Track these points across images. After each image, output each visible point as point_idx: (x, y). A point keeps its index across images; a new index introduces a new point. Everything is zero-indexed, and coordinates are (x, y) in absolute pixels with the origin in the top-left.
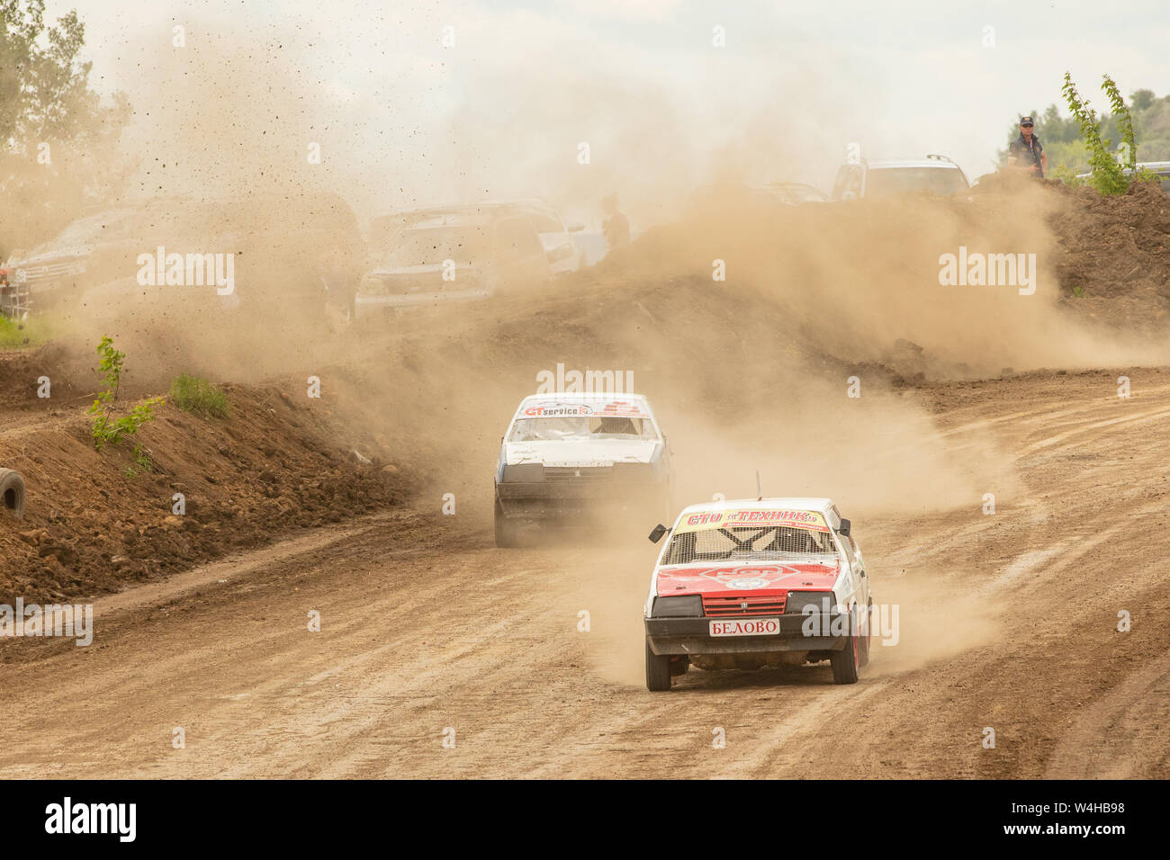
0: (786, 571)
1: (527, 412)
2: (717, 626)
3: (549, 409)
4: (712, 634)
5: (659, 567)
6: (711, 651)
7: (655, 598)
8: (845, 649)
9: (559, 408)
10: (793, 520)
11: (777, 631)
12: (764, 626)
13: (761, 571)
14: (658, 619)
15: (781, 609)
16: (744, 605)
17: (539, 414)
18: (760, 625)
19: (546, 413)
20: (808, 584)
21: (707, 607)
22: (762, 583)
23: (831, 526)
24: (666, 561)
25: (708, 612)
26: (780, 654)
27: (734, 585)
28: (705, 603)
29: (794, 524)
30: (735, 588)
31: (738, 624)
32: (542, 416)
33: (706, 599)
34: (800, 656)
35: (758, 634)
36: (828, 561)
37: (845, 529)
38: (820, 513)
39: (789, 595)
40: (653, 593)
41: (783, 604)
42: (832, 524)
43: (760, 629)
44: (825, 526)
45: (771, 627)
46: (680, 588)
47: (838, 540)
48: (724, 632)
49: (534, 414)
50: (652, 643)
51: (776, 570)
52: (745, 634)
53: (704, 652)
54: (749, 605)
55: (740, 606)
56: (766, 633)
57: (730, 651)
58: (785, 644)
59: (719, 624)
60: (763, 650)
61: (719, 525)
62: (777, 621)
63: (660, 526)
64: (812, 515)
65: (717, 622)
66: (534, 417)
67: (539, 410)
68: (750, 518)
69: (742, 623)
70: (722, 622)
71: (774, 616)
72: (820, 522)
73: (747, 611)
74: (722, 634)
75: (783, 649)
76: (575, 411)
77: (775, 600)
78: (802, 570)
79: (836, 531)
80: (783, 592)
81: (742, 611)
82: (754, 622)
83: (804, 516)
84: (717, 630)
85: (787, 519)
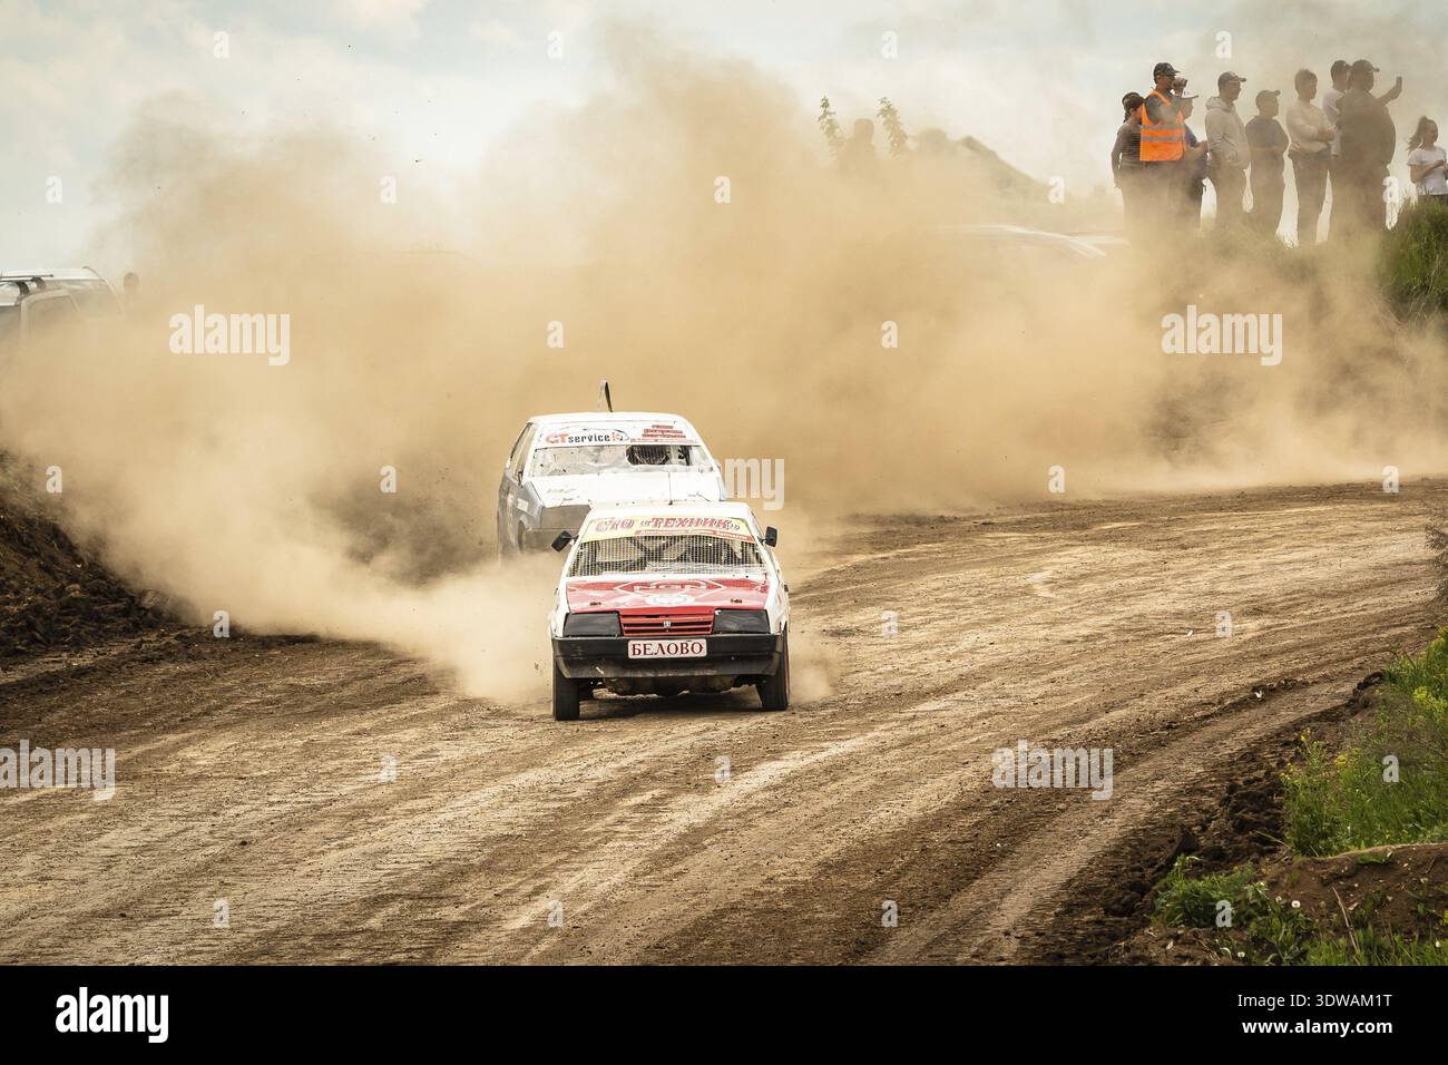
0: (710, 587)
1: (547, 439)
2: (637, 647)
3: (574, 436)
4: (631, 656)
5: (565, 580)
6: (629, 674)
7: (567, 615)
8: (777, 673)
9: (587, 434)
10: (714, 528)
11: (704, 653)
12: (689, 648)
13: (683, 585)
14: (570, 638)
15: (708, 629)
16: (667, 624)
17: (563, 441)
18: (684, 646)
19: (571, 440)
20: (737, 601)
21: (625, 625)
22: (685, 599)
23: (756, 535)
24: (573, 572)
25: (627, 631)
26: (706, 678)
27: (655, 601)
28: (623, 620)
29: (715, 533)
30: (654, 605)
31: (660, 645)
32: (567, 444)
33: (624, 616)
34: (727, 681)
35: (682, 656)
36: (755, 575)
37: (771, 538)
38: (743, 520)
39: (717, 612)
40: (564, 610)
41: (709, 623)
42: (757, 534)
43: (685, 651)
44: (749, 535)
45: (697, 648)
46: (595, 604)
47: (763, 550)
48: (645, 653)
49: (557, 441)
50: (562, 665)
51: (699, 585)
52: (667, 655)
53: (621, 676)
54: (672, 624)
55: (662, 625)
56: (690, 654)
57: (650, 675)
58: (712, 668)
59: (640, 644)
60: (688, 674)
61: (630, 533)
62: (703, 642)
63: (565, 533)
64: (734, 522)
65: (638, 642)
66: (557, 445)
67: (563, 436)
68: (666, 526)
69: (665, 643)
70: (642, 642)
71: (700, 637)
72: (743, 531)
73: (670, 630)
74: (642, 656)
75: (709, 673)
76: (607, 438)
77: (701, 619)
78: (727, 585)
79: (761, 541)
80: (710, 610)
81: (664, 630)
82: (678, 642)
83: (725, 524)
84: (637, 652)
85: (707, 527)
